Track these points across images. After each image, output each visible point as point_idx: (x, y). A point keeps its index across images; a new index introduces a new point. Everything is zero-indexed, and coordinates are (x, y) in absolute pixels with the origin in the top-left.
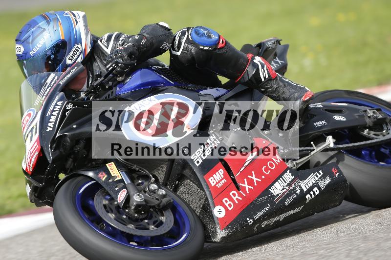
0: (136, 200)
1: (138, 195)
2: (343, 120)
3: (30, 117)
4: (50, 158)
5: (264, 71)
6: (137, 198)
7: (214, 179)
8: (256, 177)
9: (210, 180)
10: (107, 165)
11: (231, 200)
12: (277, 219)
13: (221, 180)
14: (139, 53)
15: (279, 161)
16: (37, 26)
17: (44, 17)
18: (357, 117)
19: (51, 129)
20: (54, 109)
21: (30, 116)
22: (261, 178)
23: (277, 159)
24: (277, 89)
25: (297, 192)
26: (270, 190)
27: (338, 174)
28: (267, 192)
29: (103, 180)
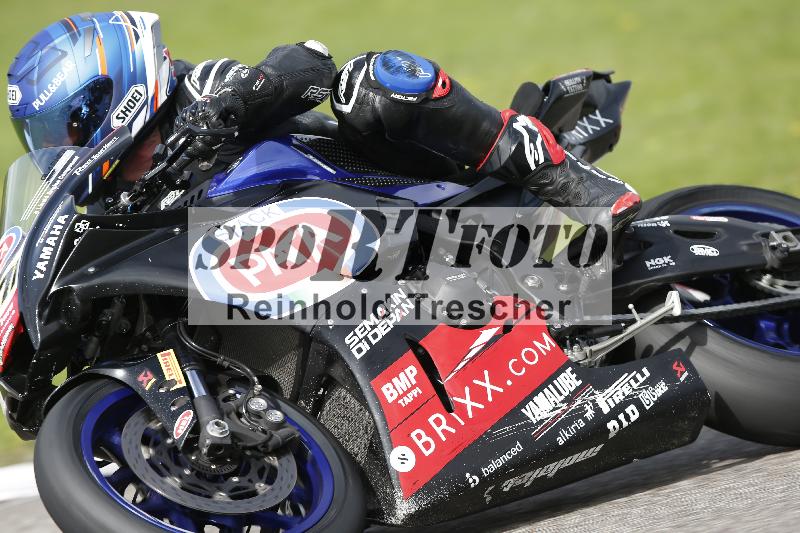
0: (211, 433)
1: (217, 424)
2: (711, 255)
3: (9, 246)
4: (37, 338)
5: (536, 148)
6: (213, 431)
7: (394, 388)
8: (492, 383)
9: (384, 389)
10: (158, 355)
11: (431, 433)
12: (539, 473)
13: (409, 390)
14: (247, 109)
15: (548, 348)
16: (51, 45)
17: (68, 27)
18: (745, 248)
19: (42, 276)
20: (50, 230)
21: (9, 244)
22: (502, 384)
23: (544, 344)
24: (565, 187)
25: (587, 415)
26: (523, 410)
27: (686, 374)
28: (516, 414)
29: (147, 388)
